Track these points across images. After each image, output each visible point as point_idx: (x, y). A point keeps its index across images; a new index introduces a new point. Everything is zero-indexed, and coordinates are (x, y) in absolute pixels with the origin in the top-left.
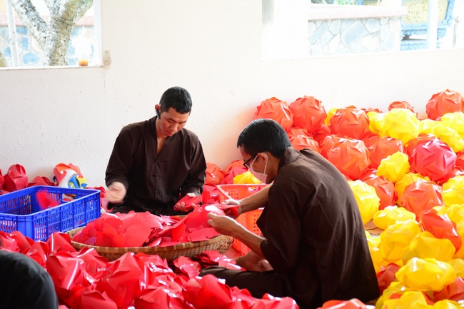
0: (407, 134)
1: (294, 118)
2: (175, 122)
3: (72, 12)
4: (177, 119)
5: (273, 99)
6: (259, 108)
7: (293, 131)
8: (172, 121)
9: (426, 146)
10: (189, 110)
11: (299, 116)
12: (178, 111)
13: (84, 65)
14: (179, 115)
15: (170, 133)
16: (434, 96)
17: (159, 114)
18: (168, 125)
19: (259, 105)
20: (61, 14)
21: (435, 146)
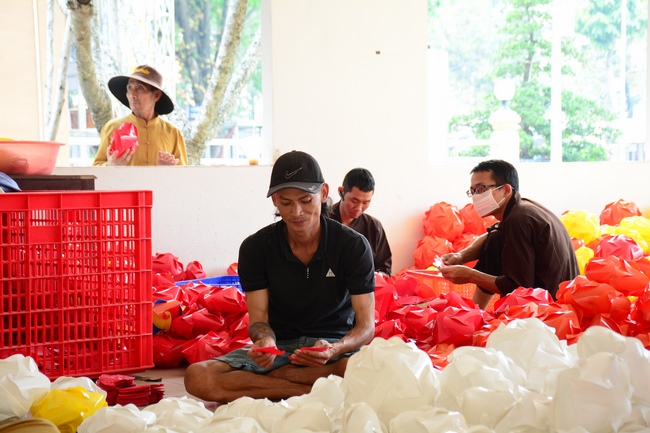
0: (587, 234)
1: (465, 224)
2: (359, 201)
3: (205, 134)
4: (361, 198)
5: (443, 203)
6: (428, 213)
7: (465, 236)
8: (356, 201)
9: (611, 241)
10: (372, 189)
11: (470, 221)
12: (361, 189)
13: (253, 164)
14: (362, 193)
15: (355, 214)
16: (607, 207)
17: (342, 196)
18: (352, 205)
19: (428, 209)
20: (192, 137)
21: (621, 241)
